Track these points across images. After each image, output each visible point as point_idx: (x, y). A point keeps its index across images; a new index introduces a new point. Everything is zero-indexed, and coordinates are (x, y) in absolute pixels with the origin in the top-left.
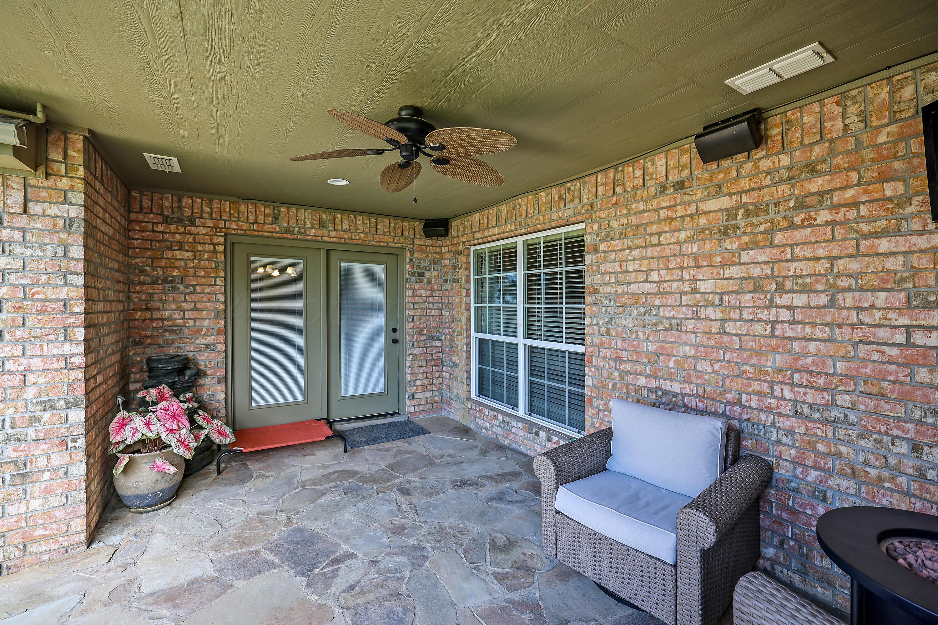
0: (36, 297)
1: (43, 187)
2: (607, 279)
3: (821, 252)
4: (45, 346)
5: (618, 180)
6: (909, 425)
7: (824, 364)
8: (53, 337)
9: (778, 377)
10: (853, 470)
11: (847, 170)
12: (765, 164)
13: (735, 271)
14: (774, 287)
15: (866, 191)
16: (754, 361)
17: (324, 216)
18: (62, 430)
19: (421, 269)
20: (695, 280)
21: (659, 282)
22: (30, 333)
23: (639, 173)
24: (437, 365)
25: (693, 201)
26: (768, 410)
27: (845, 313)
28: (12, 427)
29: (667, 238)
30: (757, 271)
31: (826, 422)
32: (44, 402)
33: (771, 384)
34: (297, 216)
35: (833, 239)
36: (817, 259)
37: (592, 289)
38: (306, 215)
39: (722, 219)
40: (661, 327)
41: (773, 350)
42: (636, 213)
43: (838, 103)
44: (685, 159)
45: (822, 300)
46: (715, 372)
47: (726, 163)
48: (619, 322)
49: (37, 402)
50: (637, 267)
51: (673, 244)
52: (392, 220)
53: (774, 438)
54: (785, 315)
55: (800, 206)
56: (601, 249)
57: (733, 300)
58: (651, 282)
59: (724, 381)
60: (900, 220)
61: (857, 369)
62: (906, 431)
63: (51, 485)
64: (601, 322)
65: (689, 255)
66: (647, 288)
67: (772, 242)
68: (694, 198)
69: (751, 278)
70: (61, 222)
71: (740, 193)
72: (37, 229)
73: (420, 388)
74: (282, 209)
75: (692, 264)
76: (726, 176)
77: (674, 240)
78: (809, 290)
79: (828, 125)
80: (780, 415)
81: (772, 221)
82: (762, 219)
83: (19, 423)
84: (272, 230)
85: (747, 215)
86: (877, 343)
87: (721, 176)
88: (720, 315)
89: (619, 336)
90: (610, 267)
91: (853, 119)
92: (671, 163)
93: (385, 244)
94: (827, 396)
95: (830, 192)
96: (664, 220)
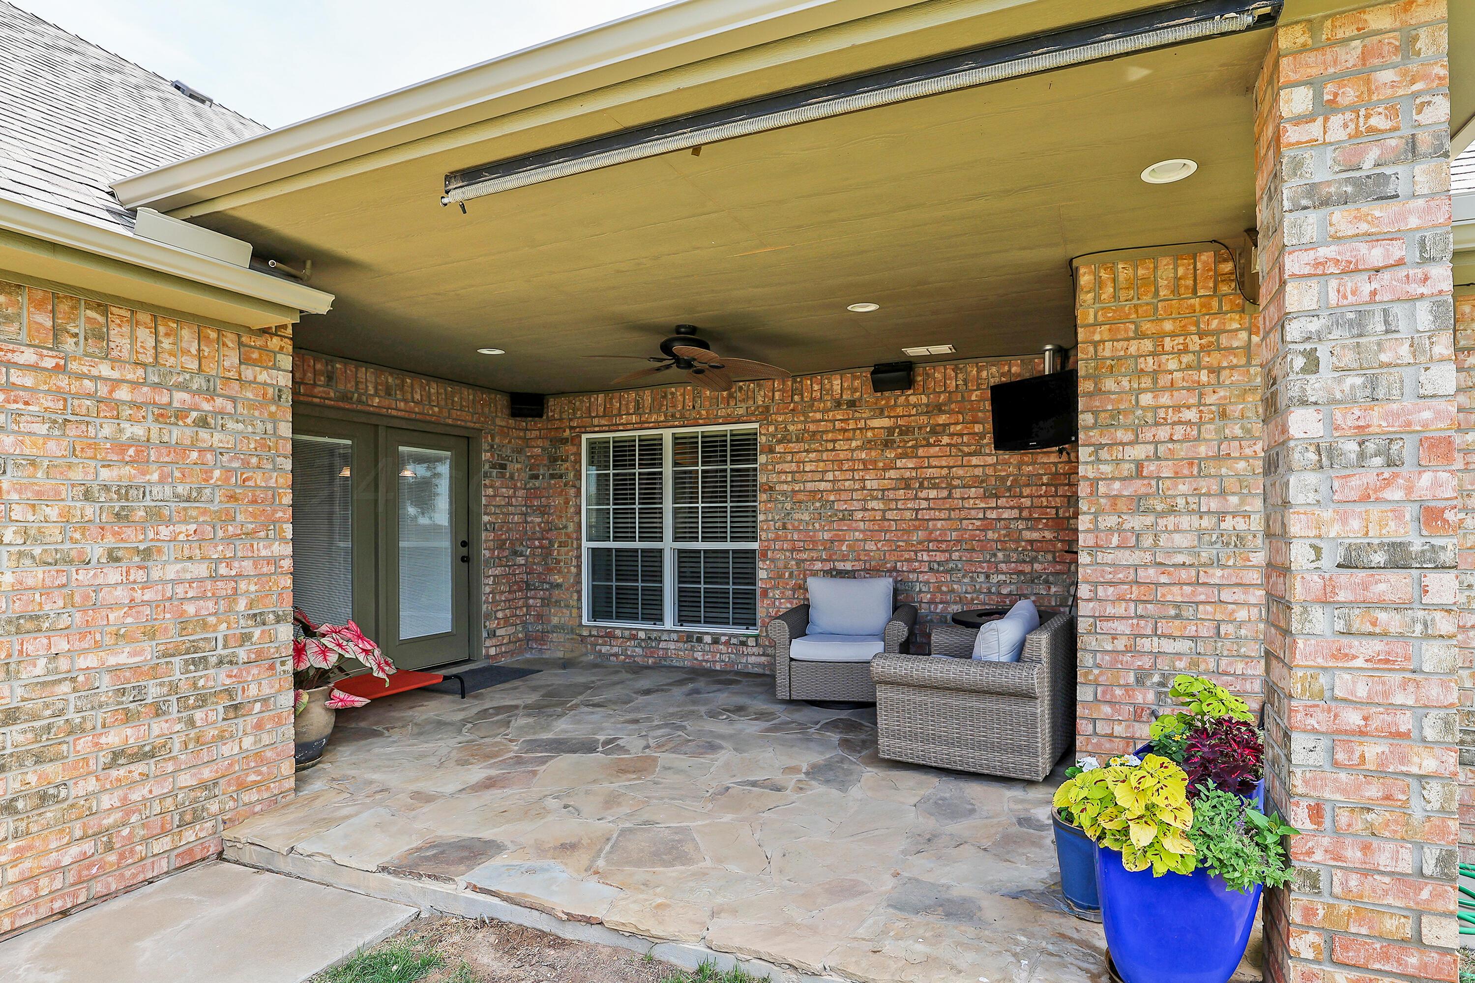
0: (246, 483)
1: (255, 347)
2: (784, 477)
3: (944, 463)
4: (255, 546)
5: (796, 389)
6: (985, 565)
7: (946, 535)
8: (262, 534)
9: (920, 547)
10: (960, 598)
11: (958, 412)
12: (913, 399)
13: (892, 474)
14: (918, 485)
15: (966, 428)
16: (905, 537)
17: (390, 380)
18: (272, 650)
19: (503, 459)
20: (863, 480)
21: (833, 481)
22: (241, 530)
23: (816, 387)
24: (520, 590)
25: (862, 418)
26: (914, 571)
27: (956, 501)
28: (225, 647)
29: (840, 445)
30: (907, 474)
31: (946, 572)
32: (255, 615)
33: (916, 552)
34: (356, 377)
35: (950, 455)
36: (942, 467)
37: (767, 487)
38: (367, 377)
39: (883, 435)
40: (835, 519)
41: (917, 529)
42: (813, 422)
43: (953, 370)
44: (857, 383)
45: (945, 493)
46: (878, 549)
47: (887, 394)
48: (796, 516)
49: (248, 615)
50: (813, 468)
51: (846, 450)
52: (470, 391)
53: (918, 589)
54: (924, 504)
55: (933, 432)
56: (777, 450)
57: (891, 495)
58: (826, 481)
59: (885, 555)
60: (981, 447)
61: (962, 535)
62: (983, 568)
63: (263, 718)
64: (777, 517)
65: (858, 460)
66: (823, 486)
67: (917, 454)
68: (863, 415)
69: (903, 479)
70: (270, 391)
71: (897, 417)
72: (249, 399)
73: (502, 622)
74: (338, 366)
75: (861, 467)
76: (887, 403)
77: (846, 447)
78: (935, 487)
79: (948, 382)
80: (922, 572)
81: (916, 440)
82: (911, 437)
83: (232, 643)
84: (324, 395)
85: (900, 434)
86: (971, 519)
87: (883, 402)
88: (882, 506)
89: (796, 529)
90: (786, 467)
91: (960, 382)
92: (845, 385)
93: (463, 424)
94: (947, 555)
95: (949, 425)
96: (838, 430)
